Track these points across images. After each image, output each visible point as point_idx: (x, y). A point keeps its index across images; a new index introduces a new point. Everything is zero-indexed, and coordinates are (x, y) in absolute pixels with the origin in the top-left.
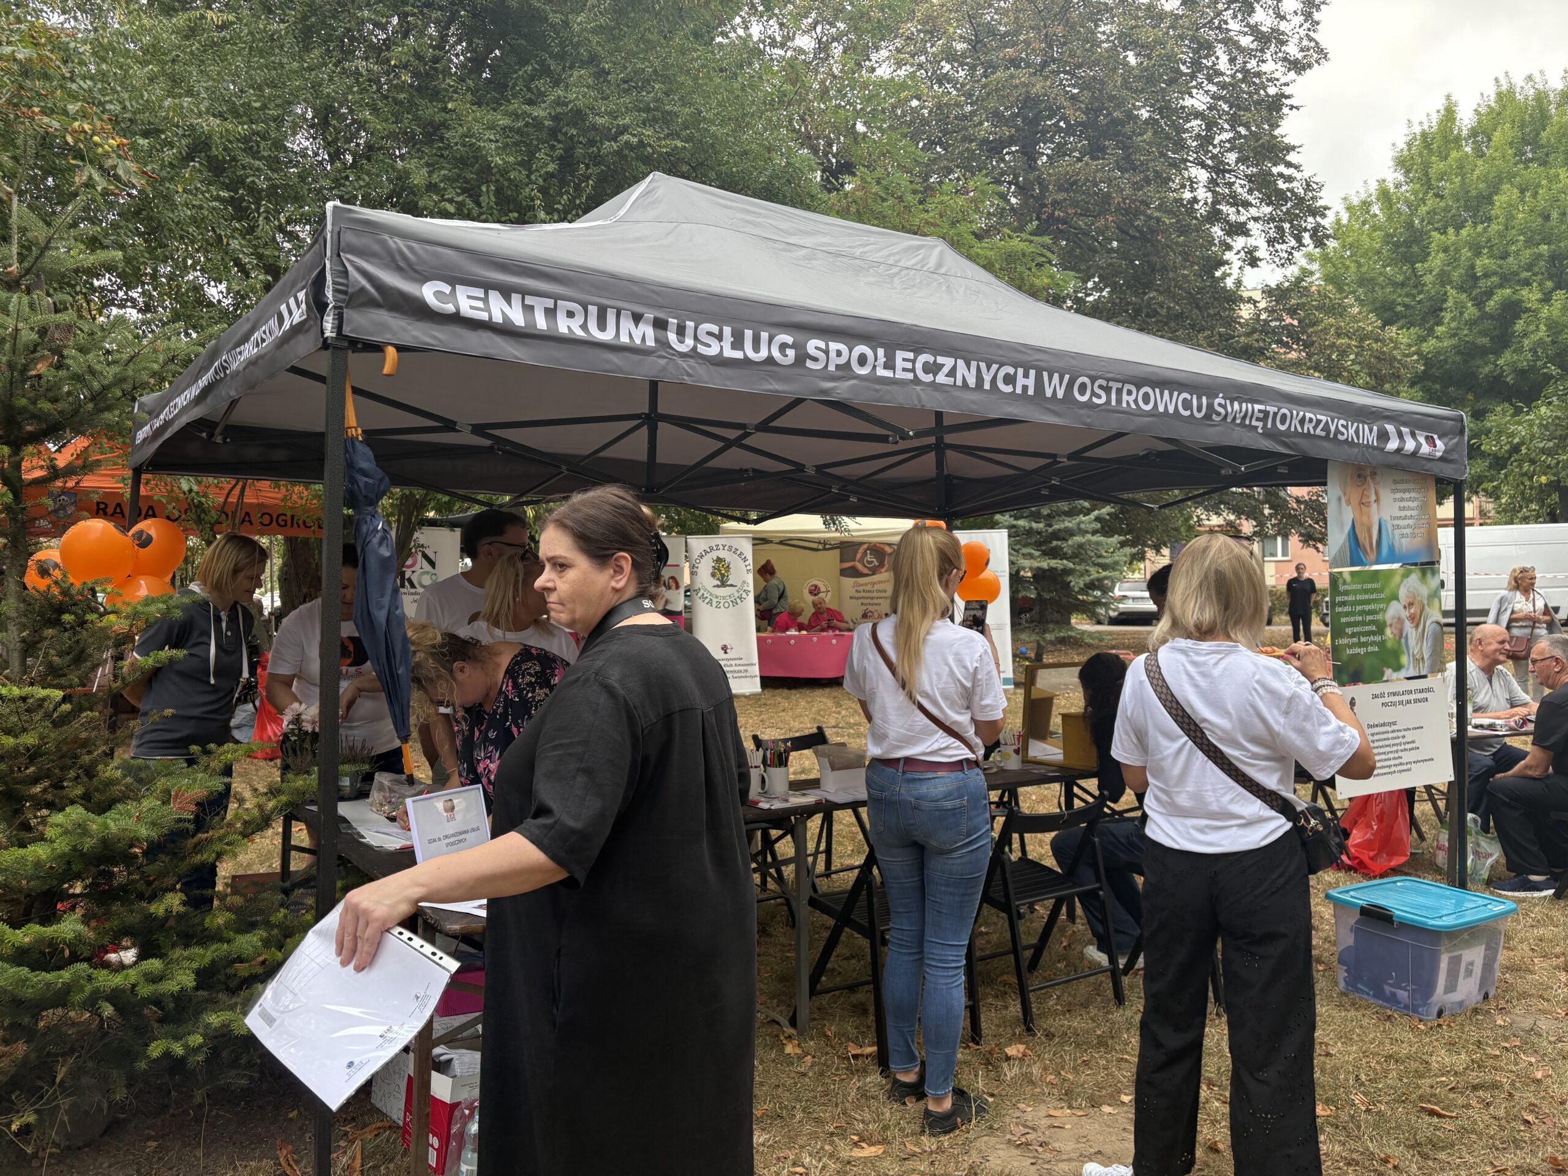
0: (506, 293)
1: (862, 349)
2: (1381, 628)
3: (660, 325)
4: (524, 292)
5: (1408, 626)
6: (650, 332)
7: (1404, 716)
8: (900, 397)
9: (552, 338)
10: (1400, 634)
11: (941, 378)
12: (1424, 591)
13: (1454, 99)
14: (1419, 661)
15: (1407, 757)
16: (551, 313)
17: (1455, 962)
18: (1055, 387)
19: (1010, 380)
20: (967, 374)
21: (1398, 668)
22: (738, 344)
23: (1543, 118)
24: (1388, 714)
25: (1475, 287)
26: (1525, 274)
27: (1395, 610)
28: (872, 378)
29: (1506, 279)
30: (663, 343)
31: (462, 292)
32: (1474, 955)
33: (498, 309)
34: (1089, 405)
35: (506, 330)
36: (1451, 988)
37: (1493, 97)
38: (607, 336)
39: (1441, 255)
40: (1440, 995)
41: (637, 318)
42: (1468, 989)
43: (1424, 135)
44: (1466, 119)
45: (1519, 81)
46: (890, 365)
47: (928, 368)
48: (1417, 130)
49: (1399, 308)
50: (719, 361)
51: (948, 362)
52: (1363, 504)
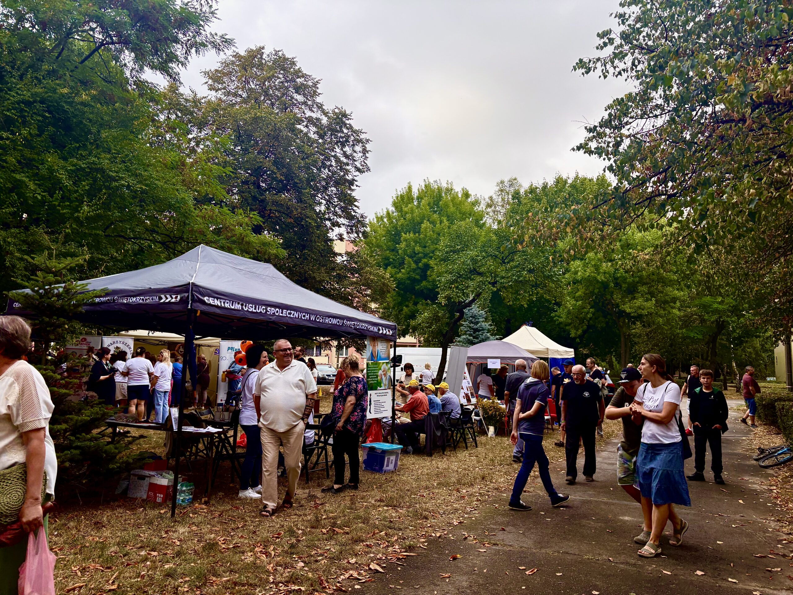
0: (217, 298)
1: (277, 309)
2: (377, 376)
3: (242, 305)
4: (220, 298)
5: (383, 376)
6: (240, 306)
7: (382, 399)
8: (284, 320)
9: (225, 308)
10: (381, 378)
11: (292, 316)
12: (387, 368)
13: (412, 184)
14: (385, 385)
15: (382, 409)
16: (224, 303)
17: (389, 459)
18: (313, 318)
19: (304, 316)
20: (296, 315)
21: (381, 387)
22: (255, 309)
23: (440, 197)
24: (378, 398)
25: (415, 256)
26: (431, 255)
27: (380, 372)
28: (279, 316)
29: (425, 255)
30: (242, 308)
31: (211, 299)
32: (393, 458)
33: (217, 302)
34: (319, 322)
35: (217, 307)
36: (388, 466)
37: (423, 186)
38: (233, 307)
39: (404, 243)
40: (385, 468)
41: (238, 303)
42: (391, 467)
43: (401, 195)
44: (415, 192)
45: (431, 181)
46: (282, 313)
47: (290, 314)
48: (399, 193)
49: (391, 260)
50: (252, 312)
51: (293, 312)
52: (374, 346)
